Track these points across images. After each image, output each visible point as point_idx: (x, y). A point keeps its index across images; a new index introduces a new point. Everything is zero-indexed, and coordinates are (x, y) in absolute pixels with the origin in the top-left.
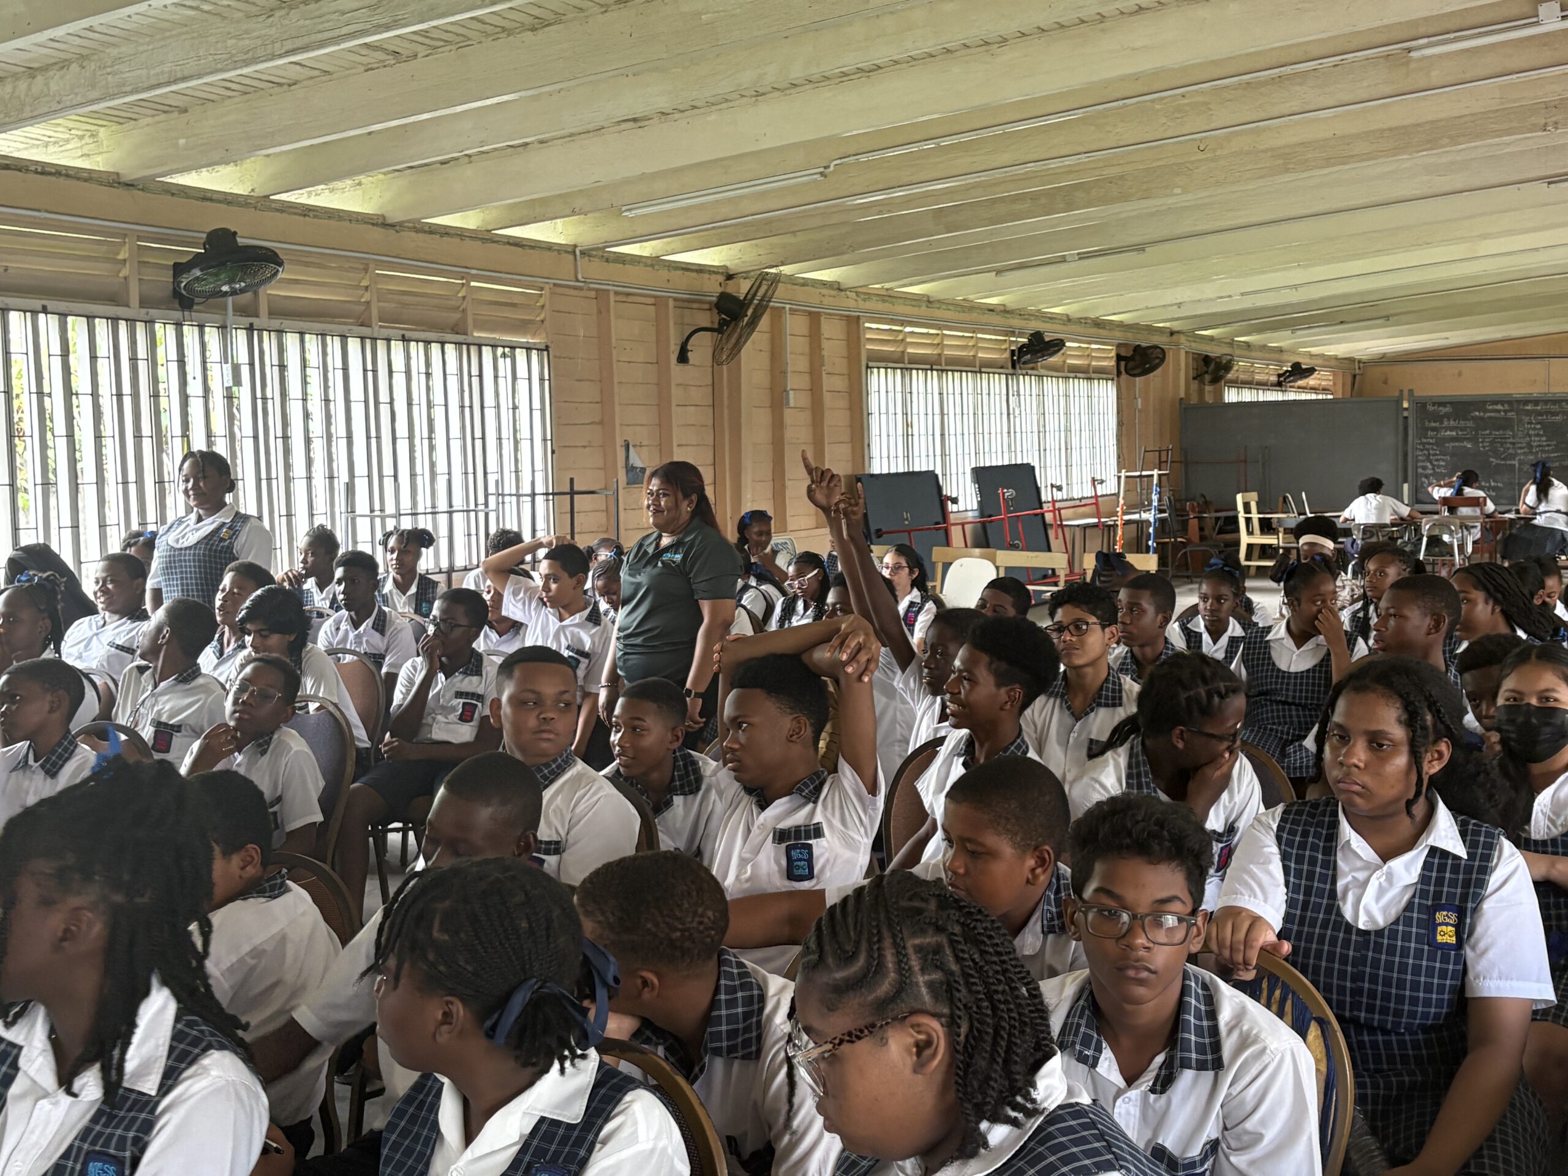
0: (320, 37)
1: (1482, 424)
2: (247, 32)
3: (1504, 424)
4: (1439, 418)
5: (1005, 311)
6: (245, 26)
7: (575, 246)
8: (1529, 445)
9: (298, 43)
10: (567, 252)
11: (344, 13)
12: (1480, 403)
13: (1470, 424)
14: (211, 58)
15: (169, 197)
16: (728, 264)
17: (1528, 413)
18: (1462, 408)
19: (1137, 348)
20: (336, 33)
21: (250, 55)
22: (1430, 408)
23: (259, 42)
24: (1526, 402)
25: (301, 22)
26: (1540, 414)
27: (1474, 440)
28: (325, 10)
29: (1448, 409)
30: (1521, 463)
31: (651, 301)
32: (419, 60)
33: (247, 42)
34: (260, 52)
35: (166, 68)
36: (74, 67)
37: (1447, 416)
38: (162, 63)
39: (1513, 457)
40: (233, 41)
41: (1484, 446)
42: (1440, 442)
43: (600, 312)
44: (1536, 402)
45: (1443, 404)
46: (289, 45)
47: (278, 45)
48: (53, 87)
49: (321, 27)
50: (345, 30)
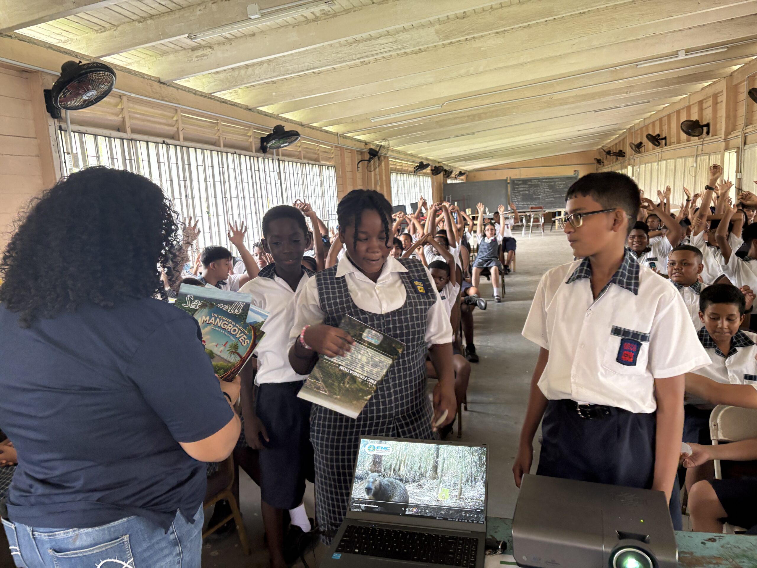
0: (372, 53)
1: (531, 186)
2: (340, 51)
3: (537, 186)
4: (518, 185)
5: (412, 155)
6: (339, 49)
7: (337, 133)
8: (544, 192)
9: (363, 55)
10: (335, 135)
11: (381, 45)
12: (530, 180)
13: (527, 186)
14: (325, 61)
15: (258, 114)
16: (366, 139)
17: (544, 182)
18: (525, 181)
19: (435, 167)
20: (379, 51)
21: (342, 60)
22: (516, 182)
23: (346, 55)
24: (544, 179)
25: (364, 48)
26: (547, 182)
27: (528, 191)
28: (373, 43)
29: (520, 182)
30: (542, 197)
31: (349, 151)
32: (371, 64)
33: (341, 55)
34: (347, 58)
35: (306, 64)
36: (266, 65)
37: (520, 184)
38: (304, 63)
39: (540, 195)
40: (335, 55)
41: (531, 193)
42: (519, 192)
43: (341, 155)
44: (546, 179)
45: (519, 181)
46: (359, 56)
47: (354, 56)
48: (257, 72)
49: (372, 49)
50: (382, 51)
